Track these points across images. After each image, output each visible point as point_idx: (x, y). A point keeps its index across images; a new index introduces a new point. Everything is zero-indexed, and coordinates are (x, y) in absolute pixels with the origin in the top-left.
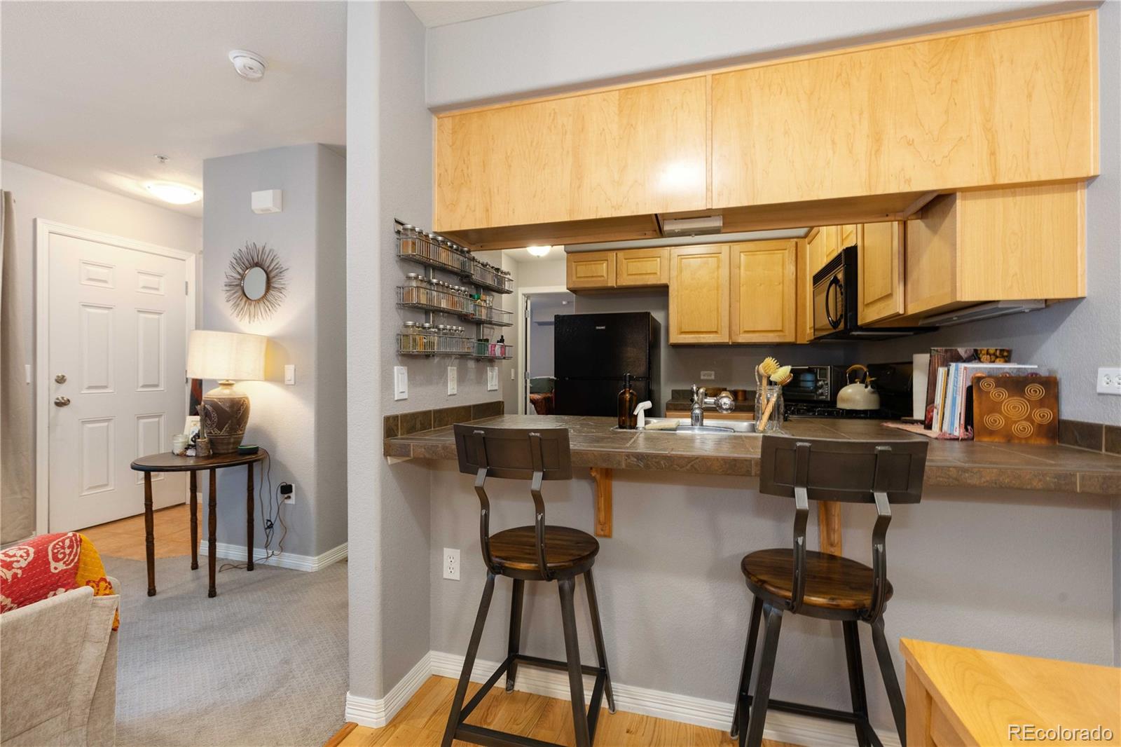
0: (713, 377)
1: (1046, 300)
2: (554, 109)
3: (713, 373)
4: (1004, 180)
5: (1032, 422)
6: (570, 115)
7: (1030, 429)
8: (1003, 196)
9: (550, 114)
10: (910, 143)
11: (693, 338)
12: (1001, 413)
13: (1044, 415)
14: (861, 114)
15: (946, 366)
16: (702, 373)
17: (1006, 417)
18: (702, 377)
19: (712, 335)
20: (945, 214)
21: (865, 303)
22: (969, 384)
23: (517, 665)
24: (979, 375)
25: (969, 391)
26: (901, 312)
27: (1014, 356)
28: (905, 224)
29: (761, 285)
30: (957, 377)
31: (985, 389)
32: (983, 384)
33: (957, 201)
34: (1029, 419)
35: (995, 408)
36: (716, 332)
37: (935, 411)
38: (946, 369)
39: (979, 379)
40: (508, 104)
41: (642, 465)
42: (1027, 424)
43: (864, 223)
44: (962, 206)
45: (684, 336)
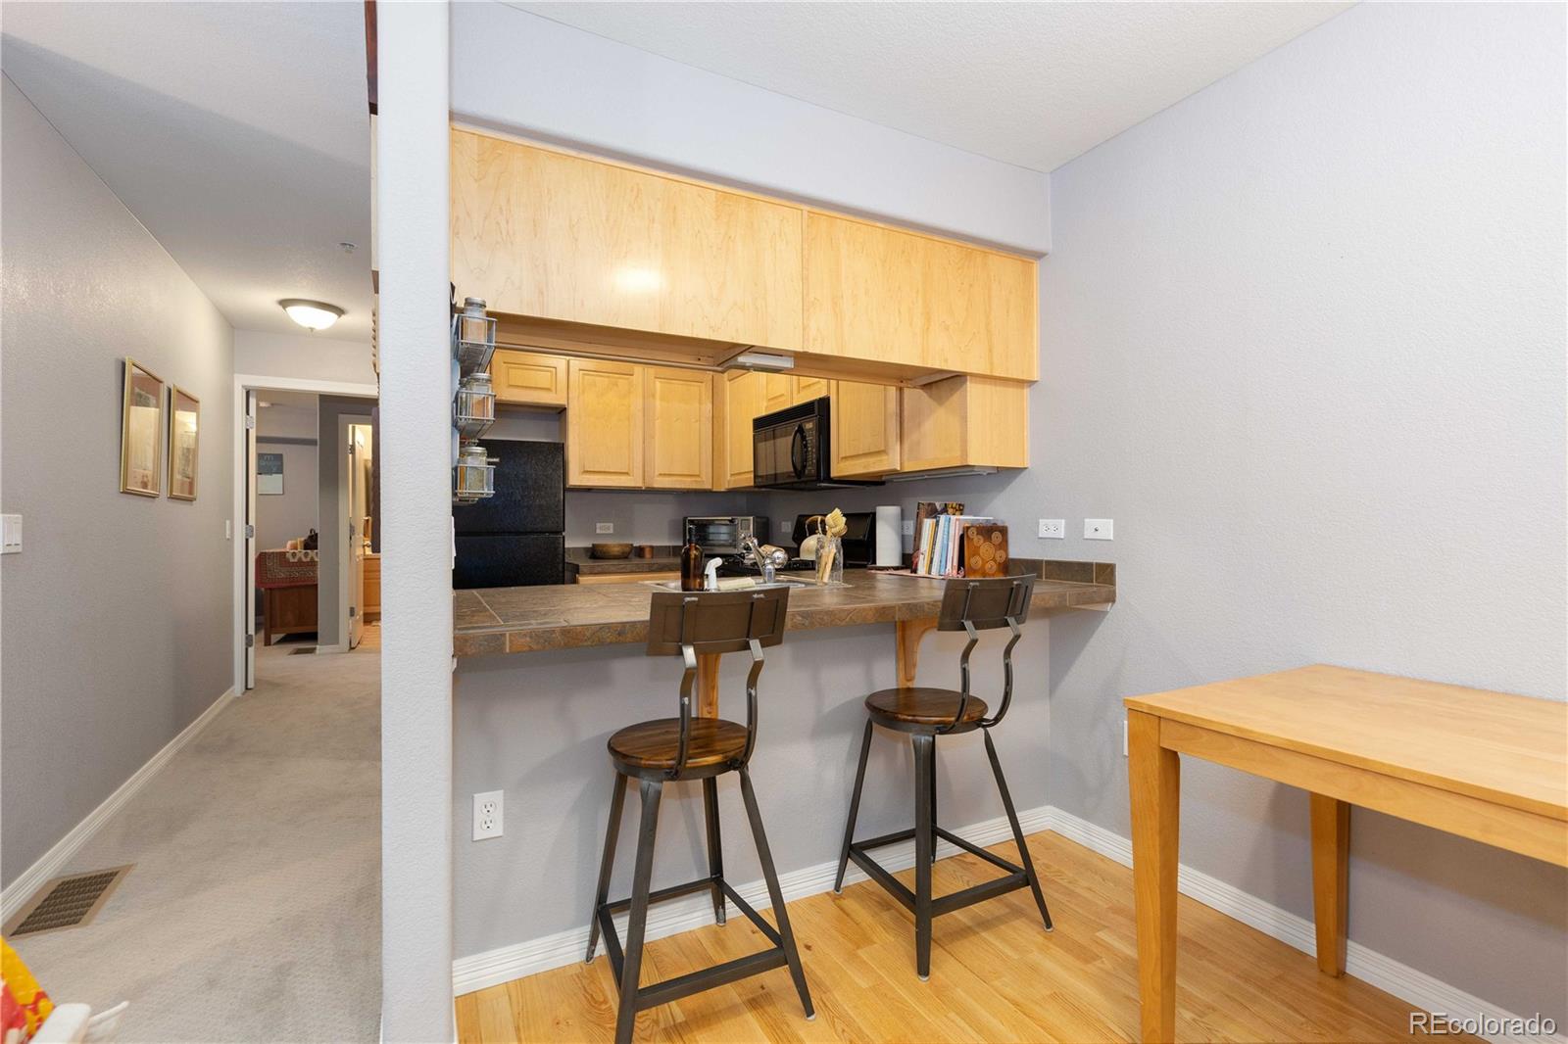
0: (611, 531)
1: (998, 468)
2: (638, 184)
3: (612, 525)
4: (996, 374)
5: (995, 561)
6: (659, 200)
7: (995, 567)
8: (990, 384)
9: (632, 190)
10: (947, 329)
11: (598, 479)
12: (979, 555)
13: (1000, 556)
14: (917, 292)
15: (935, 517)
16: (598, 525)
17: (983, 559)
18: (598, 531)
19: (623, 478)
20: (952, 391)
21: (841, 456)
22: (961, 532)
23: (610, 915)
24: (967, 525)
25: (962, 538)
26: (899, 469)
27: (965, 510)
28: (901, 390)
29: (677, 420)
30: (951, 526)
31: (971, 537)
32: (970, 532)
33: (968, 383)
34: (994, 559)
35: (976, 553)
36: (627, 473)
37: (921, 557)
38: (935, 520)
39: (968, 528)
40: (573, 153)
41: (807, 623)
42: (992, 563)
43: (838, 380)
44: (972, 389)
45: (588, 476)
